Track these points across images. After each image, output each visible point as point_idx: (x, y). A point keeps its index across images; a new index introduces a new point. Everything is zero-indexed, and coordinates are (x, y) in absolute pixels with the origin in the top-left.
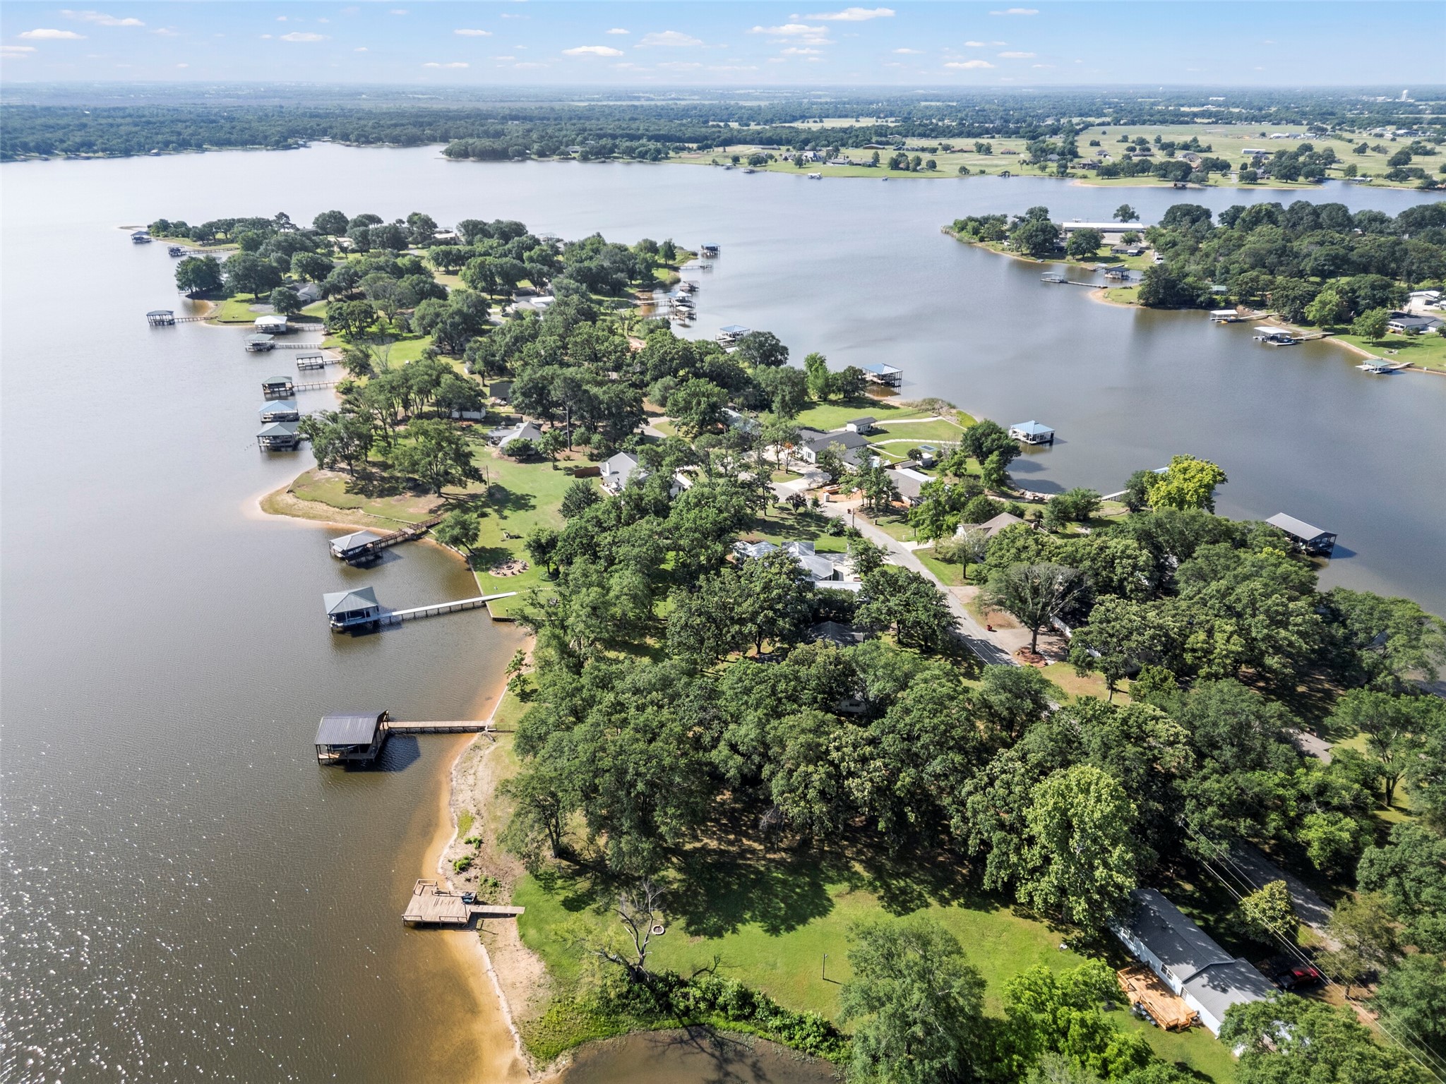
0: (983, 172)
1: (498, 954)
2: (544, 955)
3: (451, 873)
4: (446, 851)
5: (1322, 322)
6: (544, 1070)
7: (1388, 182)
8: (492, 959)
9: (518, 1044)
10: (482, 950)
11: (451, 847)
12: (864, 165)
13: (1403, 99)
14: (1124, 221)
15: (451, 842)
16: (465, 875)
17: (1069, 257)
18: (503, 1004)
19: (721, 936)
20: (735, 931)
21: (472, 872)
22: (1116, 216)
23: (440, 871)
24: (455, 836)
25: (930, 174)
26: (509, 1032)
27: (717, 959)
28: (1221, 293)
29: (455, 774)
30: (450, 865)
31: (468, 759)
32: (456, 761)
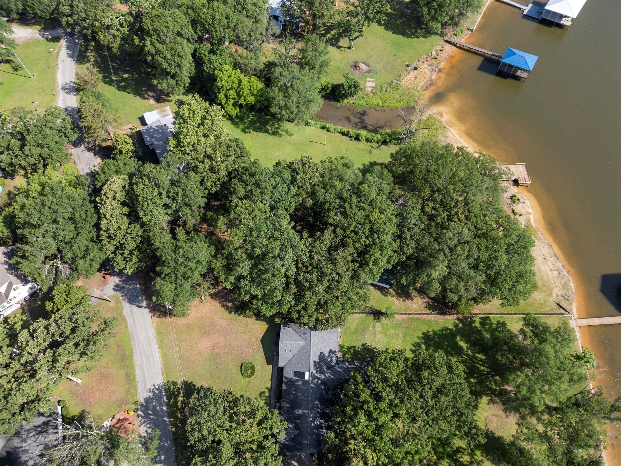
3: (519, 196)
4: (530, 211)
6: (430, 115)
9: (443, 122)
11: (530, 213)
15: (532, 217)
18: (457, 136)
19: (370, 163)
20: (364, 165)
24: (532, 220)
26: (449, 127)
27: (370, 152)
29: (565, 272)
30: (522, 200)
31: (565, 286)
32: (572, 285)
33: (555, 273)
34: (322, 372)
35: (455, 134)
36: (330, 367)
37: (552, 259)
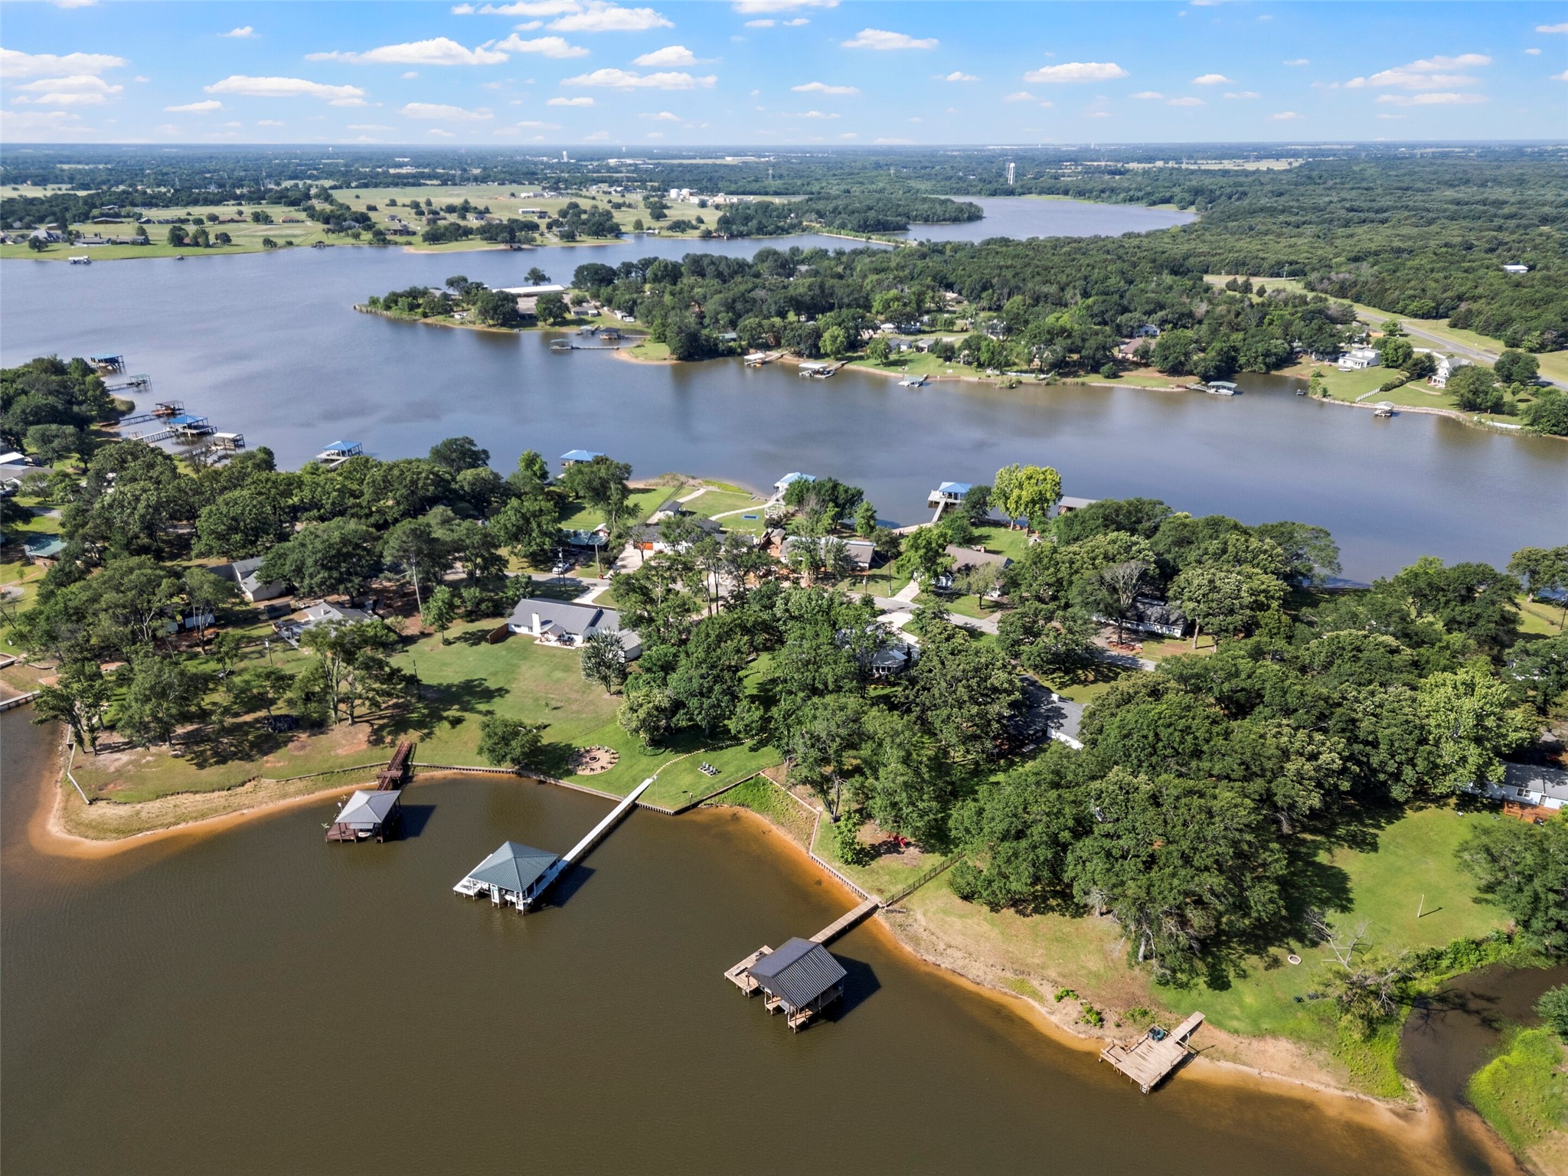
0: (290, 244)
1: (1243, 1058)
2: (1274, 1034)
3: (1096, 1031)
4: (1054, 1019)
5: (837, 354)
6: (1415, 1101)
7: (670, 233)
8: (1244, 1064)
10: (1226, 1066)
11: (1052, 1013)
12: (134, 243)
13: (566, 160)
14: (536, 284)
15: (1042, 1009)
16: (1110, 1024)
17: (540, 324)
21: (1111, 1018)
22: (527, 279)
23: (1082, 1036)
24: (1035, 1004)
25: (227, 249)
26: (1352, 1098)
28: (734, 340)
29: (930, 958)
30: (1082, 1026)
31: (916, 940)
32: (908, 948)
33: (941, 946)
34: (1048, 710)
35: (1322, 1088)
36: (1048, 718)
37: (961, 963)
